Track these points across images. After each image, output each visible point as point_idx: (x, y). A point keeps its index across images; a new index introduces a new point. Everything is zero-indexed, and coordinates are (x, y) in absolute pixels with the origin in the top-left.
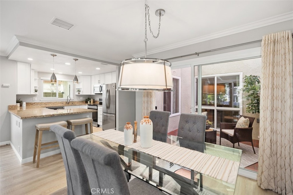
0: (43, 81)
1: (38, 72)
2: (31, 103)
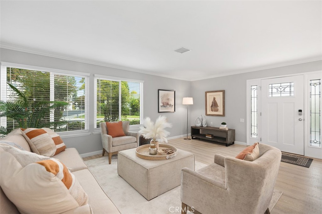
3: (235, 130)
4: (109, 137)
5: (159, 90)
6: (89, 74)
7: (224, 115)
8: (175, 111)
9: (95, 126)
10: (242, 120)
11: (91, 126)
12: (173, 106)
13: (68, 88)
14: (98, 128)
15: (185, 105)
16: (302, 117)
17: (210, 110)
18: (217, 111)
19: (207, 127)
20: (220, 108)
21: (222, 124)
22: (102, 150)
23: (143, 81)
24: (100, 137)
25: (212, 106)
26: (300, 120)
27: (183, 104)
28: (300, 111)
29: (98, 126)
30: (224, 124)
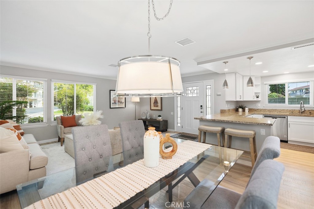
0: (267, 85)
1: (261, 77)
2: (254, 109)
3: (167, 121)
4: (61, 127)
5: (110, 90)
6: (46, 80)
7: (161, 110)
8: (125, 107)
9: (53, 120)
10: (172, 113)
11: (49, 119)
12: (124, 103)
13: (28, 93)
14: (55, 121)
15: (133, 102)
16: (202, 110)
17: (153, 106)
18: (157, 106)
19: (150, 119)
20: (159, 104)
21: (158, 116)
22: (58, 138)
23: (96, 84)
24: (56, 127)
25: (154, 103)
26: (202, 112)
27: (132, 101)
28: (201, 106)
29: (55, 120)
30: (160, 116)
